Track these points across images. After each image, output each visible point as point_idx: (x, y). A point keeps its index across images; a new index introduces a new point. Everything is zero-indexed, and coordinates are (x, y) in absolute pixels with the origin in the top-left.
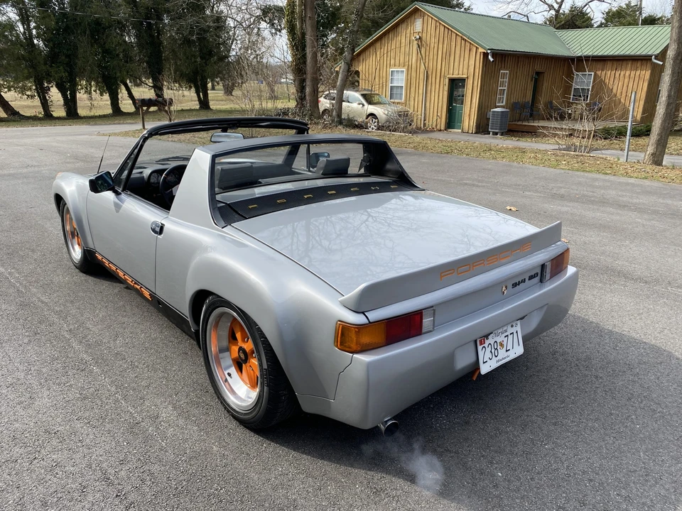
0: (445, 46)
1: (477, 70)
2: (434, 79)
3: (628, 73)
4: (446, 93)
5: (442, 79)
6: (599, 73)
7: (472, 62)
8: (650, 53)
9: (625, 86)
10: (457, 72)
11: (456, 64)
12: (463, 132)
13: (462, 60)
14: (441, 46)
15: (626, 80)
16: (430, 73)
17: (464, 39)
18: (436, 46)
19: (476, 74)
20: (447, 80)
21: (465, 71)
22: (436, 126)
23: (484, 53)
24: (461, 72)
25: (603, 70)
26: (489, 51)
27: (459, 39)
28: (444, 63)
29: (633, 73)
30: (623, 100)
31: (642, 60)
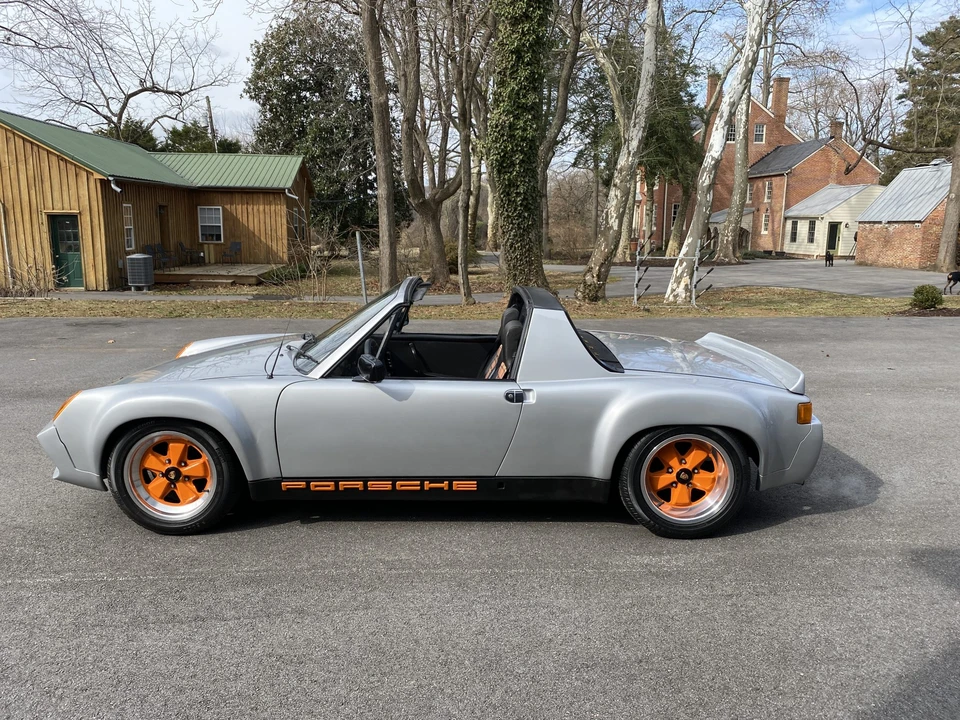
0: (30, 167)
1: (94, 204)
2: (19, 215)
3: (261, 208)
4: (46, 236)
5: (35, 216)
6: (228, 207)
7: (84, 192)
8: (281, 186)
9: (262, 222)
10: (60, 205)
11: (57, 194)
12: (87, 290)
13: (65, 188)
14: (22, 167)
15: (262, 216)
16: (9, 206)
17: (62, 159)
18: (13, 167)
19: (95, 209)
20: (45, 218)
21: (74, 204)
22: (38, 285)
23: (101, 180)
24: (66, 205)
25: (231, 204)
26: (110, 178)
27: (54, 159)
28: (33, 192)
29: (267, 207)
30: (263, 239)
31: (274, 193)
